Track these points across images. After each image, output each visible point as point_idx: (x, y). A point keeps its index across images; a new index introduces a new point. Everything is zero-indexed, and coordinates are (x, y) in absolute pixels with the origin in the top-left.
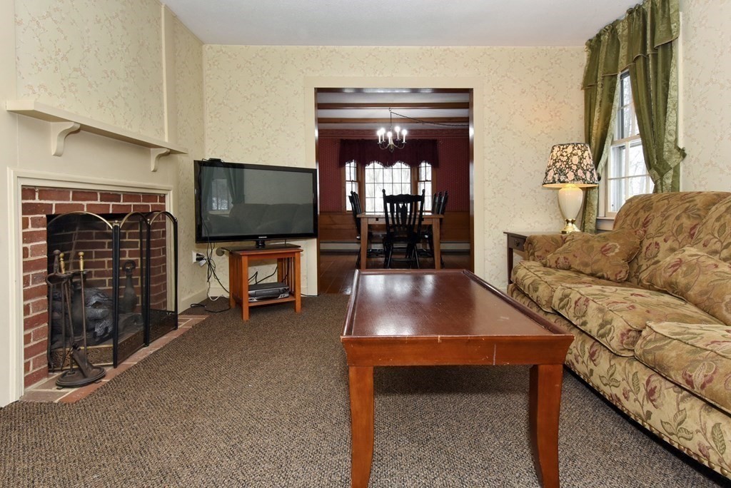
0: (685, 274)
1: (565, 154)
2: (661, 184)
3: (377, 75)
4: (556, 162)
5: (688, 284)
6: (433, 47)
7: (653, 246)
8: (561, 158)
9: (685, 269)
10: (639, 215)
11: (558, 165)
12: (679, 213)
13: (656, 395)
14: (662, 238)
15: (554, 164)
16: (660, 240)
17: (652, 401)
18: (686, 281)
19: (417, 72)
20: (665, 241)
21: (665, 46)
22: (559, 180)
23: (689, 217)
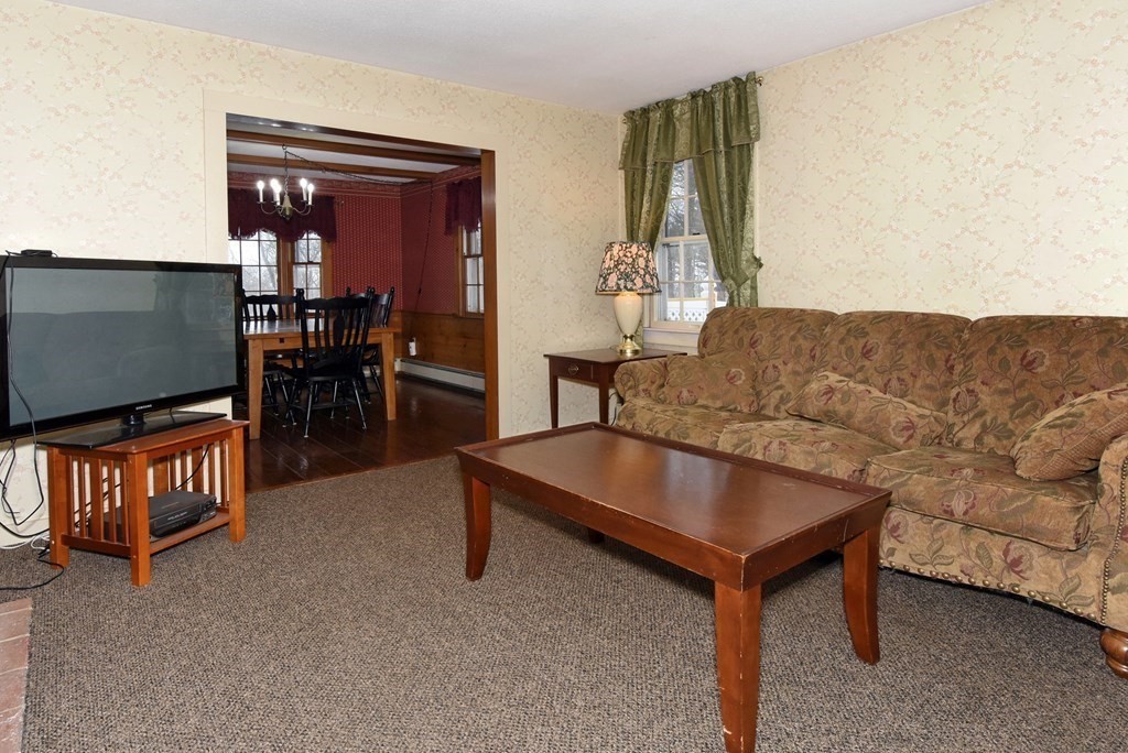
0: (843, 402)
1: (629, 255)
2: (738, 294)
3: (347, 108)
4: (618, 264)
5: (849, 411)
6: (438, 82)
7: (770, 369)
8: (626, 259)
9: (840, 396)
10: (741, 334)
11: (622, 268)
12: (792, 333)
13: (900, 532)
14: (781, 361)
15: (616, 266)
16: (778, 363)
17: (895, 537)
18: (847, 409)
19: (414, 114)
20: (785, 364)
21: (741, 146)
22: (625, 287)
23: (805, 338)
